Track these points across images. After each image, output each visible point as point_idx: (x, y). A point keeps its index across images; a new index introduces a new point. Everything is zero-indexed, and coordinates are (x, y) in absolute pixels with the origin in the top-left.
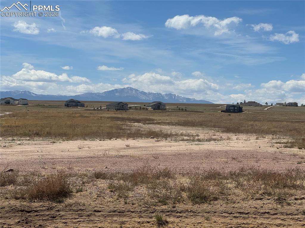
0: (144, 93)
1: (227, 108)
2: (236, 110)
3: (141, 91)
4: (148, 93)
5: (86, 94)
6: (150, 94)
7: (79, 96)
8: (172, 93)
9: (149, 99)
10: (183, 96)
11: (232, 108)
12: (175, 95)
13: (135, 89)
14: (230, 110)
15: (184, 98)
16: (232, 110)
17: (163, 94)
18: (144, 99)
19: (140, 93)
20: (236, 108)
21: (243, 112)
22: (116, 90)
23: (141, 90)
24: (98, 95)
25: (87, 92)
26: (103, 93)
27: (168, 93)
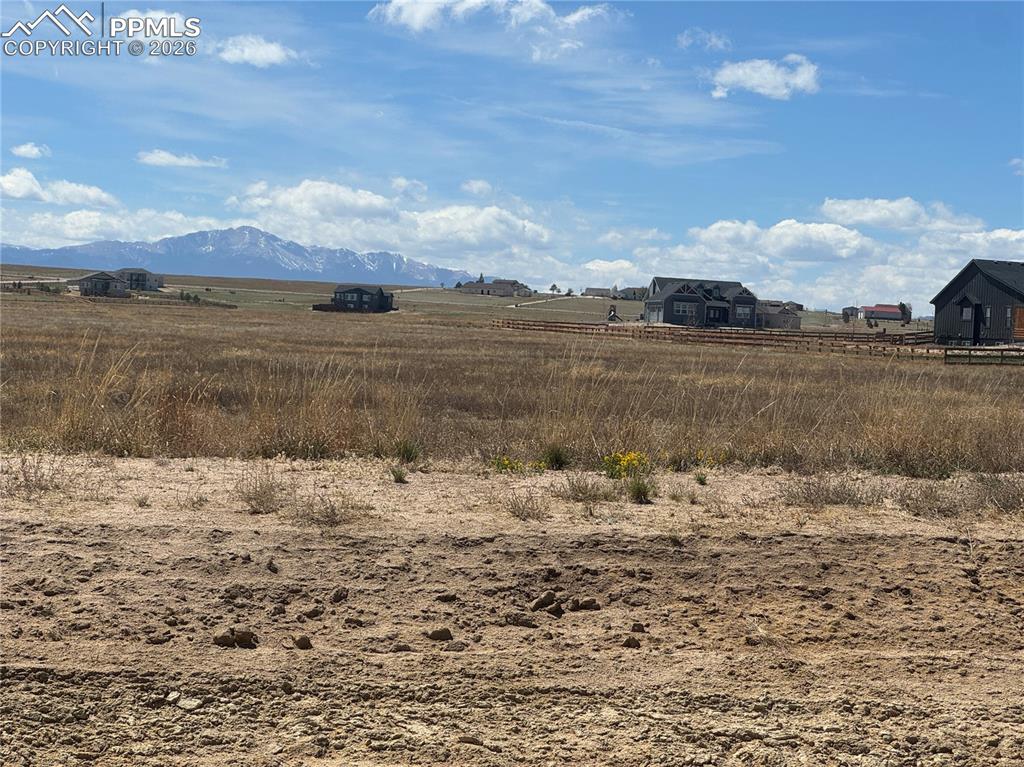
0: (295, 249)
1: (338, 297)
2: (366, 303)
3: (289, 238)
4: (309, 250)
5: (98, 244)
6: (317, 251)
7: (72, 250)
8: (392, 253)
9: (311, 268)
10: (426, 264)
11: (353, 297)
12: (401, 258)
13: (264, 234)
14: (346, 303)
15: (431, 270)
16: (350, 302)
17: (363, 251)
18: (292, 268)
19: (283, 246)
20: (366, 298)
21: (392, 312)
22: (203, 234)
23: (287, 238)
24: (141, 249)
25: (103, 238)
26: (156, 244)
27: (378, 252)
